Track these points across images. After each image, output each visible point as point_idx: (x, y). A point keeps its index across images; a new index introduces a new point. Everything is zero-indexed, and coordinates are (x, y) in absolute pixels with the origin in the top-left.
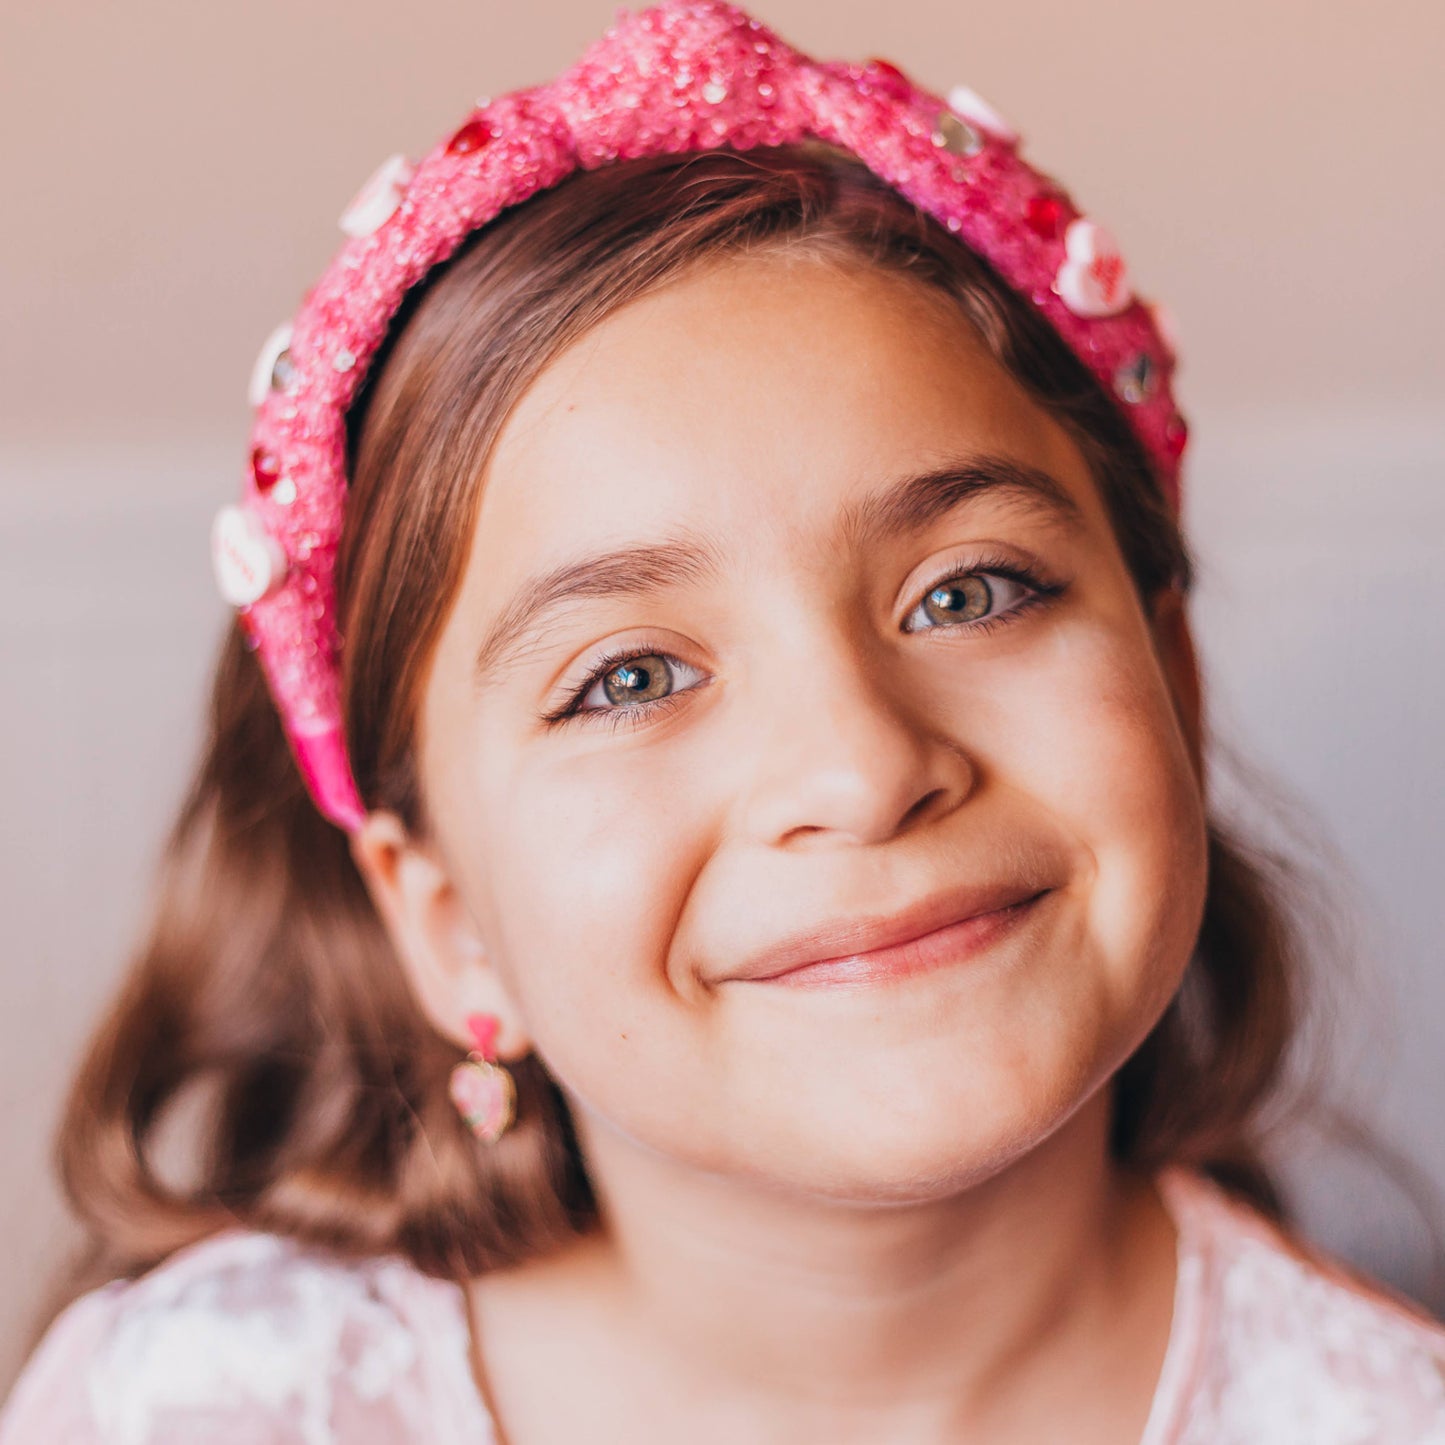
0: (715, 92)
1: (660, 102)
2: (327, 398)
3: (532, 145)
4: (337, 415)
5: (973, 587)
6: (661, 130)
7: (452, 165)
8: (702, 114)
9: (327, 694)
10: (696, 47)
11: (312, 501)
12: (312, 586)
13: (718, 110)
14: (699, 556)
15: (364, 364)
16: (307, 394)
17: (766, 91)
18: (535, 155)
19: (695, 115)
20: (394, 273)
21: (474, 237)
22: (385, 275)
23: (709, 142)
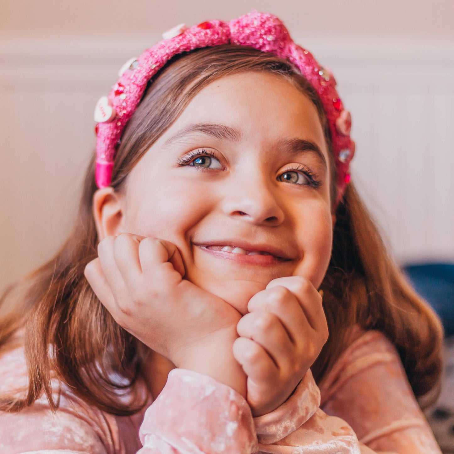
0: (270, 38)
1: (256, 35)
2: (145, 74)
3: (220, 34)
4: (145, 80)
5: (294, 175)
6: (254, 42)
7: (198, 29)
8: (265, 42)
9: (111, 154)
10: (270, 25)
11: (129, 101)
12: (119, 124)
13: (269, 43)
14: (238, 135)
15: (157, 69)
16: (140, 71)
17: (282, 44)
18: (220, 36)
19: (263, 42)
20: (174, 48)
21: (198, 49)
22: (171, 48)
23: (264, 50)
